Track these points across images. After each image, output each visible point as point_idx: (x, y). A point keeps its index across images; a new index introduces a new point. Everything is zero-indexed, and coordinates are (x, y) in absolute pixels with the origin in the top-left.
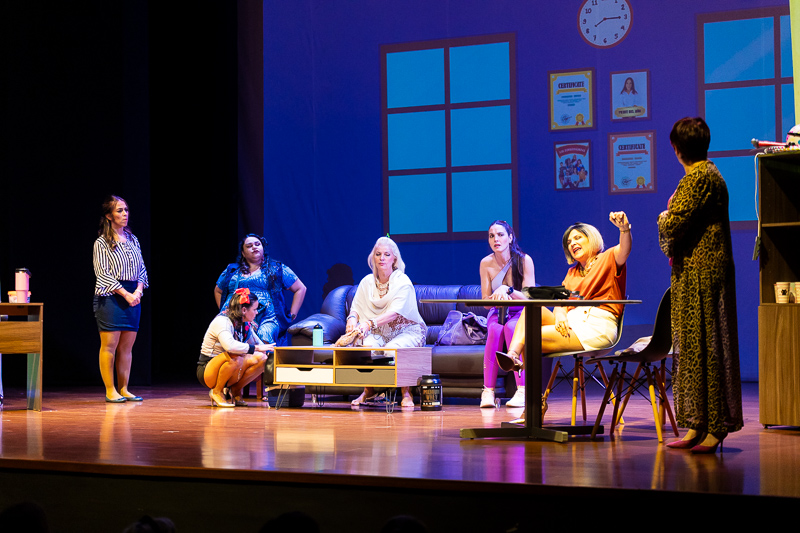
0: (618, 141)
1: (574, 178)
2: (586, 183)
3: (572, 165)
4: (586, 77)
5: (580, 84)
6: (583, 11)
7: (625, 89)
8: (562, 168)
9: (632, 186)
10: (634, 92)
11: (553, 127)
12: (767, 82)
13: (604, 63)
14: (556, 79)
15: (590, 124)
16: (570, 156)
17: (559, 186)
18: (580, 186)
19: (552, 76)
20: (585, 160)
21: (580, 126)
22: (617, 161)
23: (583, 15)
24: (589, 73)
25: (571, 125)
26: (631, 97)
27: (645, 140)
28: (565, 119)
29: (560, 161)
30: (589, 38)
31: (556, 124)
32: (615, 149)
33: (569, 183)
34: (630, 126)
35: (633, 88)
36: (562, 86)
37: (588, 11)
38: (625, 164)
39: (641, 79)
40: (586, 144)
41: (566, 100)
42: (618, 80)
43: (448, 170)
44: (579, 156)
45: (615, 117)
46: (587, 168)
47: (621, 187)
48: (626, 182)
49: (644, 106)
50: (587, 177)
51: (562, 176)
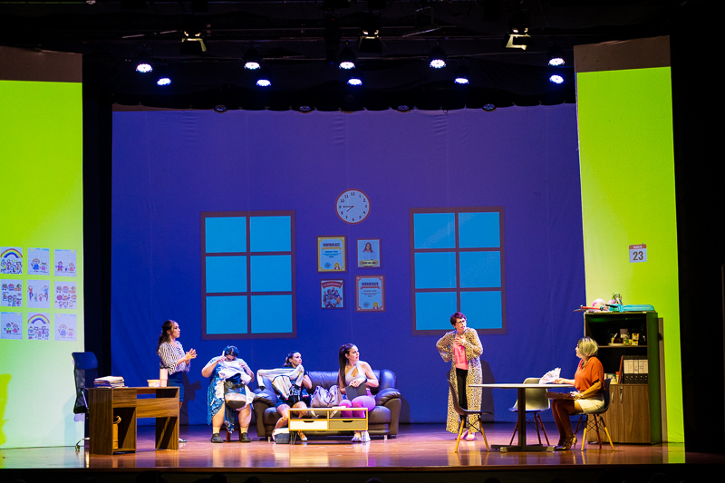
0: (361, 280)
1: (333, 301)
2: (341, 305)
3: (332, 294)
4: (341, 240)
5: (337, 245)
6: (339, 201)
7: (366, 249)
8: (325, 295)
9: (370, 308)
10: (371, 251)
11: (320, 270)
12: (451, 250)
13: (352, 233)
14: (321, 241)
15: (344, 269)
16: (331, 288)
17: (323, 306)
18: (337, 306)
19: (319, 239)
20: (340, 291)
21: (337, 270)
22: (360, 292)
23: (339, 204)
24: (343, 238)
25: (331, 269)
26: (369, 254)
27: (378, 280)
28: (328, 265)
29: (324, 291)
30: (343, 217)
31: (322, 268)
32: (360, 285)
33: (329, 304)
34: (369, 271)
35: (370, 249)
36: (325, 245)
37: (343, 201)
38: (366, 294)
39: (376, 244)
40: (341, 281)
41: (327, 253)
42: (361, 244)
43: (249, 294)
44: (336, 288)
45: (359, 266)
46: (342, 296)
47: (363, 308)
48: (366, 305)
49: (378, 260)
50: (342, 302)
51: (325, 300)
